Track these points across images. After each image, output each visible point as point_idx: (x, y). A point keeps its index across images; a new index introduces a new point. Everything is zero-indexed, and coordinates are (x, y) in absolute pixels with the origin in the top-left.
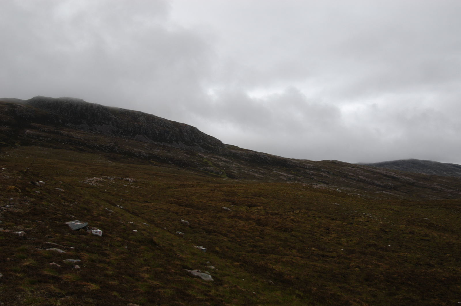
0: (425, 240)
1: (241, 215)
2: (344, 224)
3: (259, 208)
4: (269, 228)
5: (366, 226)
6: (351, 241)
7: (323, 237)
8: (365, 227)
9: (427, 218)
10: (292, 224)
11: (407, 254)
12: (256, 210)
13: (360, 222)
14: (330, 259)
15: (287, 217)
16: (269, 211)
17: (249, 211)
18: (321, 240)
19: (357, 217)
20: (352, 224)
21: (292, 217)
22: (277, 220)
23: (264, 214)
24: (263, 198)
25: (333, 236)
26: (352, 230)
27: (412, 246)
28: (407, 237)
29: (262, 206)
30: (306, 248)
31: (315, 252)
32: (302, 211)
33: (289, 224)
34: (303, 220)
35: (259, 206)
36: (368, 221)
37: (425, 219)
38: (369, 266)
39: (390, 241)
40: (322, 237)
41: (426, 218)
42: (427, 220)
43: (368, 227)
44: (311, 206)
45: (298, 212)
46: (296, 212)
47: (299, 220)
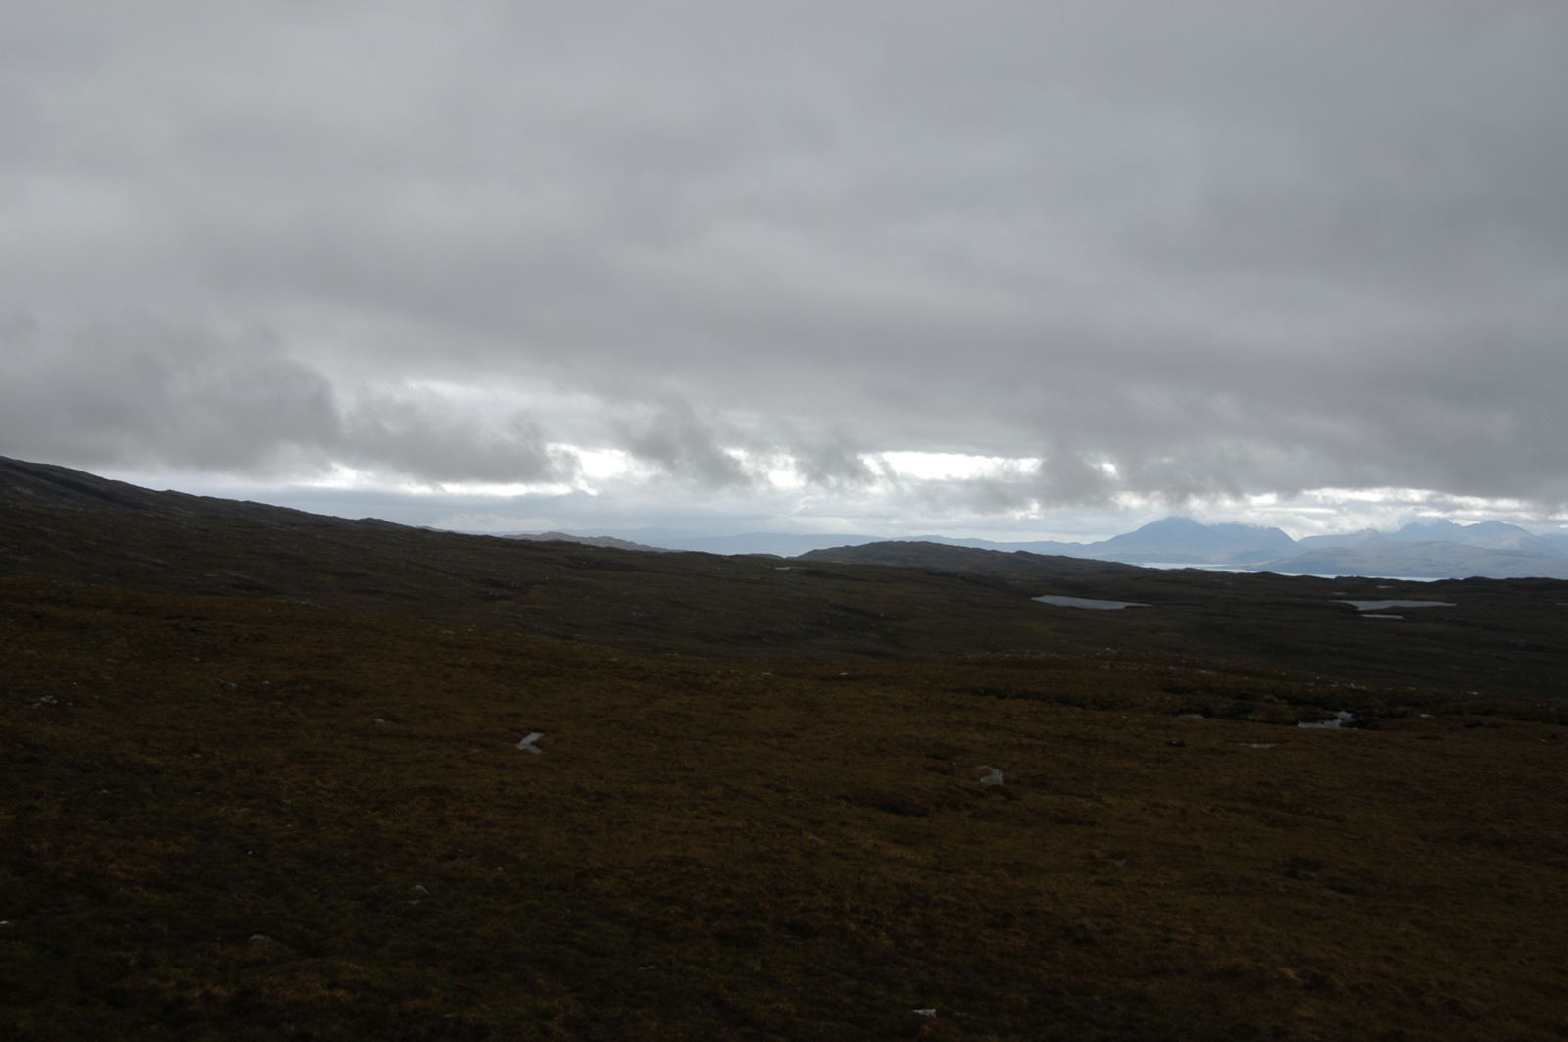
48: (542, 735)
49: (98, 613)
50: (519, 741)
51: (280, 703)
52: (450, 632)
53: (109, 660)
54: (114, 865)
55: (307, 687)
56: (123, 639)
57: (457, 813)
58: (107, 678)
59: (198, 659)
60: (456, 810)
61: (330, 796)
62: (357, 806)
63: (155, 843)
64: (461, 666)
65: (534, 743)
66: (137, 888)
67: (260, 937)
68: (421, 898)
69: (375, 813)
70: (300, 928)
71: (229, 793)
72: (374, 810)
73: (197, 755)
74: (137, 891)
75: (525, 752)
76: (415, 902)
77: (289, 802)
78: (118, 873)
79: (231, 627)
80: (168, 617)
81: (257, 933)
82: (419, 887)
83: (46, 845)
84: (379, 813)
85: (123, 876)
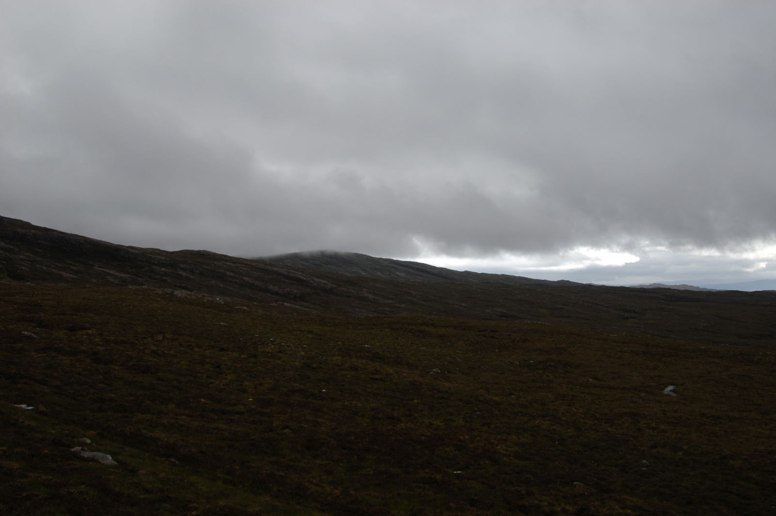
0: (377, 379)
1: (61, 345)
2: (243, 356)
3: (90, 332)
4: (117, 368)
5: (280, 359)
6: (261, 384)
7: (213, 381)
8: (278, 362)
9: (367, 345)
10: (156, 360)
11: (355, 402)
12: (85, 337)
13: (268, 353)
14: (237, 416)
15: (146, 348)
16: (108, 338)
17: (73, 338)
18: (210, 385)
19: (260, 345)
20: (255, 356)
21: (154, 348)
22: (128, 353)
23: (101, 343)
24: (92, 315)
25: (229, 378)
26: (259, 367)
27: (359, 390)
28: (349, 376)
29: (94, 329)
30: (191, 400)
31: (207, 406)
32: (168, 337)
33: (152, 360)
34: (172, 352)
35: (89, 329)
36: (280, 352)
37: (365, 347)
38: (303, 425)
39: (323, 383)
40: (210, 380)
41: (365, 344)
42: (368, 348)
43: (284, 361)
44: (180, 328)
45: (161, 338)
46: (159, 339)
47: (166, 352)
48: (675, 387)
49: (447, 330)
50: (664, 389)
51: (541, 371)
52: (616, 335)
53: (458, 352)
54: (499, 447)
55: (553, 364)
56: (462, 342)
57: (646, 425)
58: (459, 360)
59: (497, 351)
60: (645, 424)
61: (583, 416)
62: (596, 421)
63: (514, 437)
64: (625, 352)
65: (671, 391)
66: (511, 458)
67: (579, 483)
68: (646, 467)
69: (606, 425)
70: (595, 479)
71: (535, 414)
72: (605, 423)
73: (513, 396)
74: (512, 460)
75: (667, 395)
76: (644, 469)
77: (564, 419)
78: (501, 451)
79: (509, 335)
80: (479, 331)
81: (576, 481)
82: (644, 461)
83: (467, 437)
84: (609, 425)
85: (504, 452)
